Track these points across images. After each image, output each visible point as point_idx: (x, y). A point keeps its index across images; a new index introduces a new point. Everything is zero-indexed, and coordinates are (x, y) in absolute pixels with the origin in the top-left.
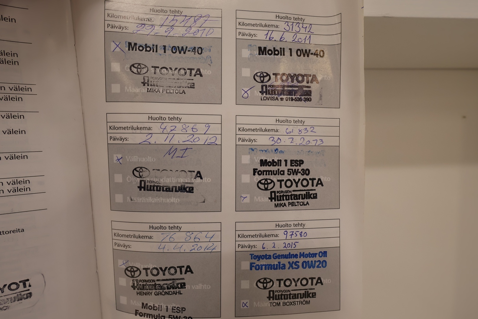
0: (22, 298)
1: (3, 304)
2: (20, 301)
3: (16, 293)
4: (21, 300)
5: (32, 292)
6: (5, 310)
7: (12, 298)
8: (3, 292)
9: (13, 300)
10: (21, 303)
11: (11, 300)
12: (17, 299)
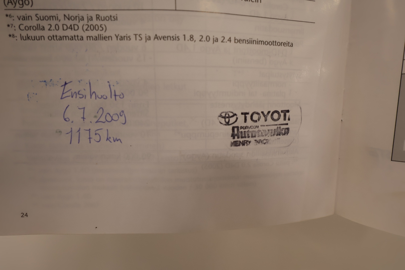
0: (280, 133)
1: (264, 135)
2: (279, 137)
3: (276, 125)
4: (280, 135)
5: (290, 128)
6: (265, 144)
7: (272, 130)
8: (266, 120)
9: (273, 133)
10: (279, 139)
11: (271, 133)
12: (276, 133)
